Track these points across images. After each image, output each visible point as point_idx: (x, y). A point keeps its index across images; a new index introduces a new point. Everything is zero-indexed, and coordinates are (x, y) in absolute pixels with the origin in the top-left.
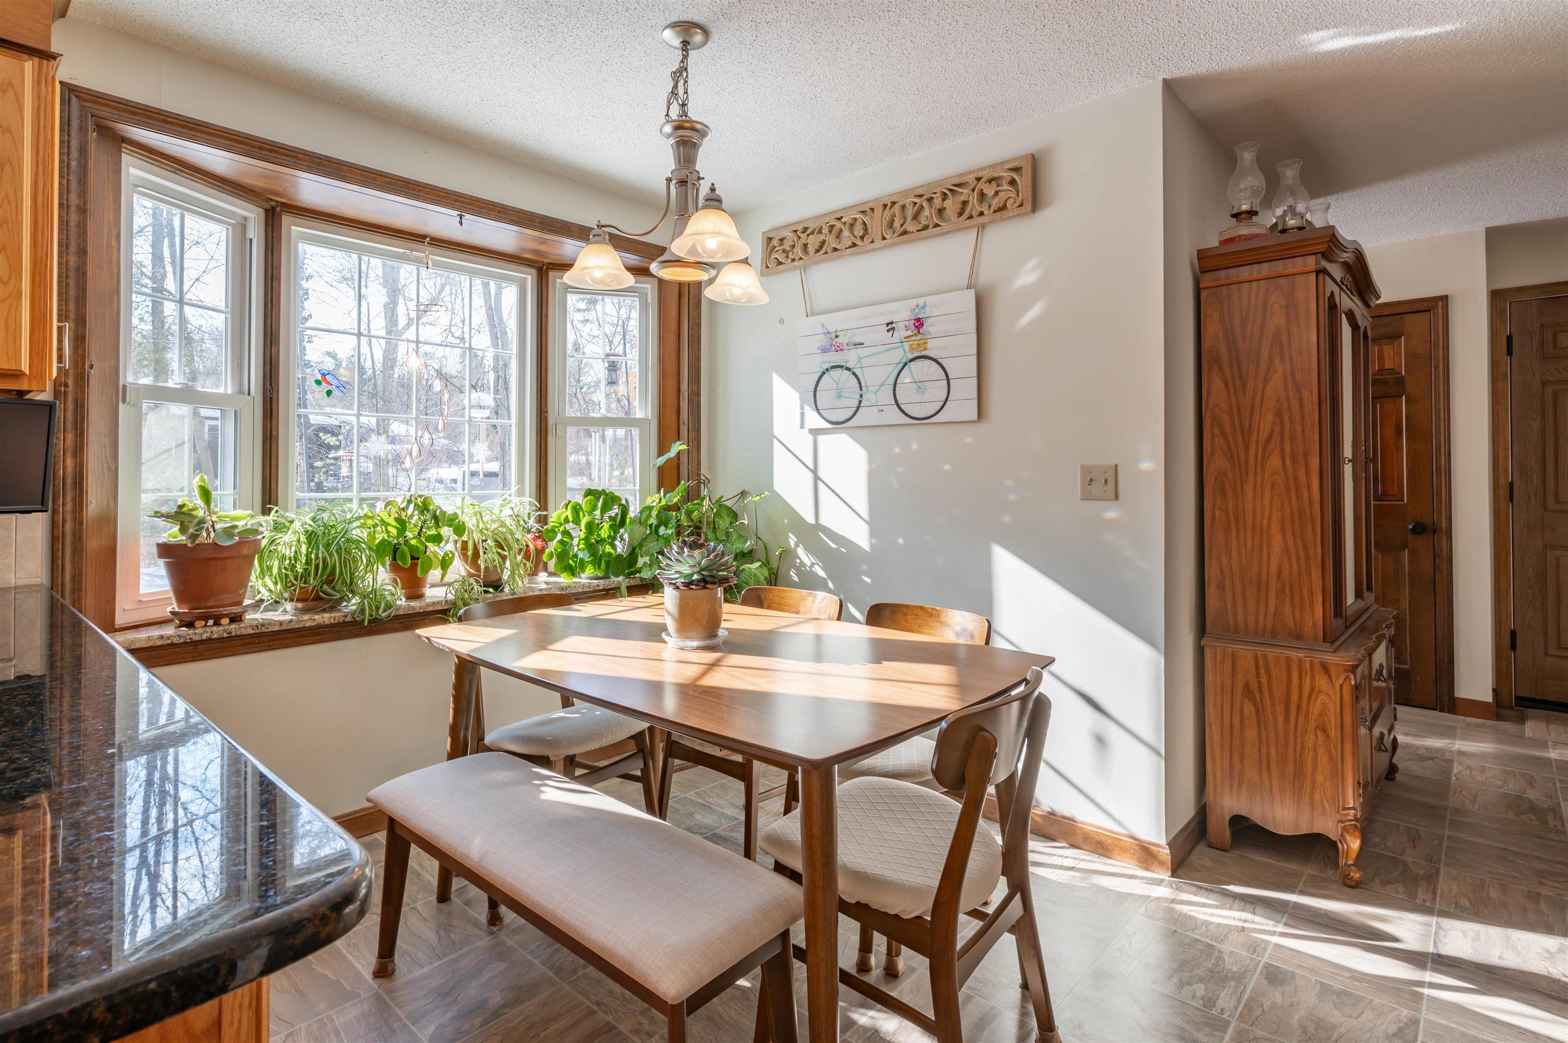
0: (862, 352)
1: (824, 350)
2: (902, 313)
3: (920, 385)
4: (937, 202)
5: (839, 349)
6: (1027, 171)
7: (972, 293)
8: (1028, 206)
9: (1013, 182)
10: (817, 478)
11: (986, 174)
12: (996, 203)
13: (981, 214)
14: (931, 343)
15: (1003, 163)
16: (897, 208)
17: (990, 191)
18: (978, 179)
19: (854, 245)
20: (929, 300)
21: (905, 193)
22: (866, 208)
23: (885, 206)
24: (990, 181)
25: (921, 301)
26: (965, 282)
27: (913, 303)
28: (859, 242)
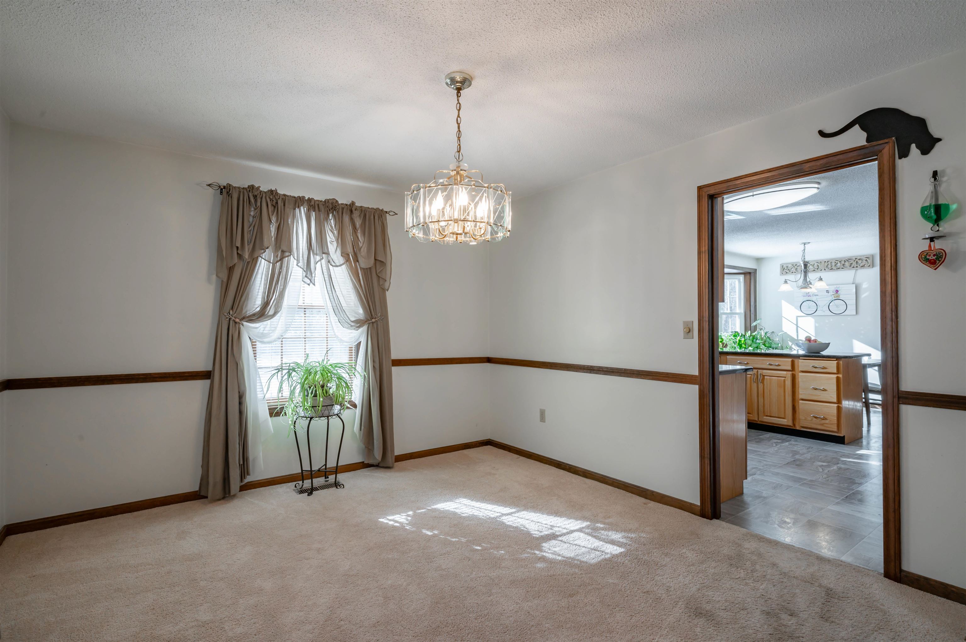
0: (817, 297)
1: (804, 296)
2: (832, 289)
3: (837, 306)
4: (843, 262)
5: (809, 296)
6: (871, 259)
7: (854, 285)
8: (871, 266)
9: (866, 260)
10: (797, 327)
11: (859, 258)
12: (861, 265)
13: (857, 267)
14: (841, 296)
15: (864, 256)
16: (829, 263)
17: (860, 262)
18: (856, 259)
19: (814, 270)
20: (840, 286)
21: (833, 259)
22: (819, 261)
23: (825, 262)
24: (859, 259)
25: (838, 286)
26: (851, 281)
27: (835, 286)
28: (816, 270)
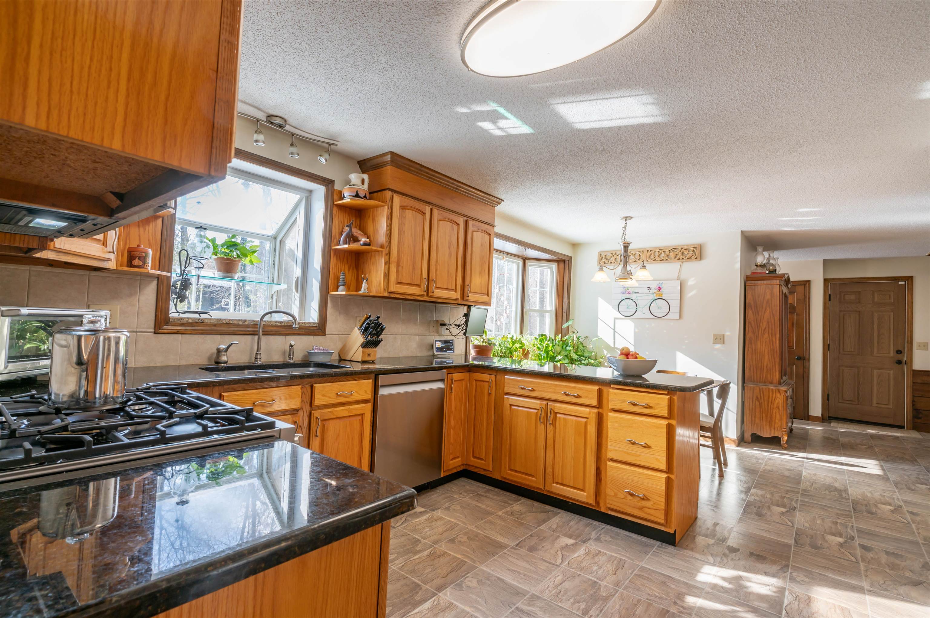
0: (637, 295)
1: (623, 293)
2: (654, 285)
3: (659, 307)
4: (667, 253)
5: (629, 293)
6: (699, 249)
7: (679, 282)
8: (699, 259)
9: (693, 251)
10: (615, 332)
11: (685, 247)
12: (688, 256)
13: (683, 259)
14: (663, 295)
15: (691, 245)
16: (652, 252)
17: (686, 252)
18: (682, 248)
19: (635, 261)
20: (664, 282)
21: (656, 248)
22: (641, 250)
23: (648, 251)
24: (686, 249)
25: (661, 282)
26: (676, 277)
27: (658, 282)
28: (637, 261)
